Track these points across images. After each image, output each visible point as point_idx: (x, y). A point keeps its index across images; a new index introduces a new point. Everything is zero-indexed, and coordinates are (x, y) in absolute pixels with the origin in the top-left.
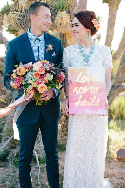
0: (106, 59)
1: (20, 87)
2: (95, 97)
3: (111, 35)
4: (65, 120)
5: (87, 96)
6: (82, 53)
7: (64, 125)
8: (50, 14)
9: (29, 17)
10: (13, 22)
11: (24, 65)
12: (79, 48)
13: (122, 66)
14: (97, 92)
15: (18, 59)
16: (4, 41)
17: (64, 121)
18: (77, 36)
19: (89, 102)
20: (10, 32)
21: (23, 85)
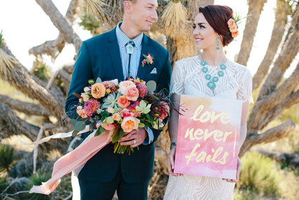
0: (243, 88)
1: (93, 117)
2: (221, 149)
3: (248, 50)
4: (159, 180)
5: (208, 146)
6: (205, 72)
7: (155, 188)
8: (156, 4)
9: (122, 5)
10: (94, 11)
11: (105, 82)
12: (201, 64)
13: (260, 101)
14: (224, 140)
15: (94, 70)
16: (75, 40)
17: (156, 182)
18: (201, 44)
19: (210, 156)
20: (85, 26)
21: (97, 114)
